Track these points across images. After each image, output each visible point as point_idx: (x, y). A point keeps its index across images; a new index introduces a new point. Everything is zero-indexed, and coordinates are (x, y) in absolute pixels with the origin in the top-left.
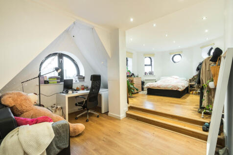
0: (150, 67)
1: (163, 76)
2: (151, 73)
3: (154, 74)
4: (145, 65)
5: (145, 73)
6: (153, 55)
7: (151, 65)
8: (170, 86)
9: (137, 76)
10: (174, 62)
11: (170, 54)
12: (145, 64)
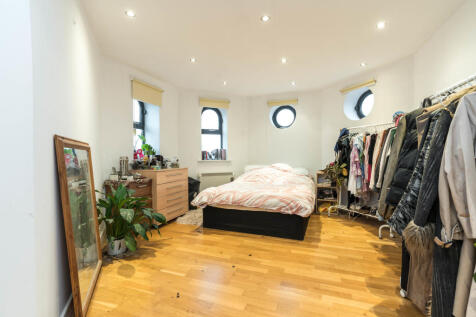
0: (219, 136)
1: (250, 163)
2: (220, 155)
3: (228, 159)
4: (204, 132)
5: (204, 155)
6: (227, 102)
7: (220, 132)
8: (275, 201)
9: (174, 165)
10: (278, 126)
11: (270, 103)
12: (205, 126)
